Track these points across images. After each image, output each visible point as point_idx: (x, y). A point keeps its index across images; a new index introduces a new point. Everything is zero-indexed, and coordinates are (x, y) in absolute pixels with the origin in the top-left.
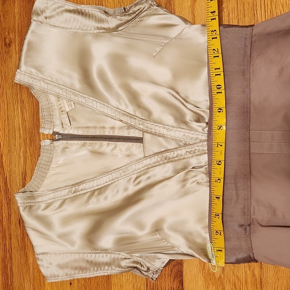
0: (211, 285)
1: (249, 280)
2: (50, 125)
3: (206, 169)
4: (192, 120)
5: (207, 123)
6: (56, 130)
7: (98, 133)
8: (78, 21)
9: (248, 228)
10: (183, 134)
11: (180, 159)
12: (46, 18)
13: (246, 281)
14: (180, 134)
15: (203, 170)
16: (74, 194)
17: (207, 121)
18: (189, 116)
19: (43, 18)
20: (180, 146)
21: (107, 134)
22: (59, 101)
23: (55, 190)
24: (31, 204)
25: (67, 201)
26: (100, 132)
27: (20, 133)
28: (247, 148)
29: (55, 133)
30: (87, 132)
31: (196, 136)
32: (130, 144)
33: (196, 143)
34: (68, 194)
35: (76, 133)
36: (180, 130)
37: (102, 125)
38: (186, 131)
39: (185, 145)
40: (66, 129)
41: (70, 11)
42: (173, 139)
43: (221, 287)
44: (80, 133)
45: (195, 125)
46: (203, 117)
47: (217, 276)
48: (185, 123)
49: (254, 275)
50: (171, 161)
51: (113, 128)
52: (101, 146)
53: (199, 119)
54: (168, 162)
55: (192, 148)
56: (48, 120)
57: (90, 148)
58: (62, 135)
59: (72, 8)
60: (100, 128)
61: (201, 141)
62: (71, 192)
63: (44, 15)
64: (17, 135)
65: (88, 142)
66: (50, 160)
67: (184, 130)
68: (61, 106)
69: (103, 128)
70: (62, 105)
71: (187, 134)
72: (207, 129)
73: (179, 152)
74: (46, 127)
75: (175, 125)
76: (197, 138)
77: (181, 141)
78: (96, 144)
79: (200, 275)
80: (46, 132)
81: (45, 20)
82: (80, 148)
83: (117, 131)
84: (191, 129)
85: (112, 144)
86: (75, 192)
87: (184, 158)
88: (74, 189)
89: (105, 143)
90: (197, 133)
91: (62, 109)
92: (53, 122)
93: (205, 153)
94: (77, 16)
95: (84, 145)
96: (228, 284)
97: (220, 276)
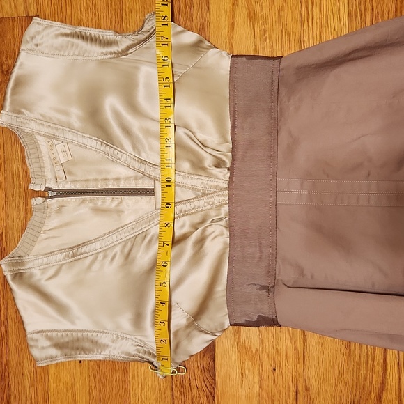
0: (247, 361)
1: (290, 354)
2: (41, 179)
3: (226, 221)
4: (211, 165)
5: (229, 169)
6: (48, 185)
7: (100, 186)
8: (77, 46)
9: (272, 290)
10: (201, 181)
11: (197, 212)
12: (37, 45)
13: (287, 355)
14: (198, 182)
15: (223, 223)
16: (72, 259)
17: (228, 166)
18: (208, 161)
19: (33, 45)
20: (198, 197)
21: (110, 186)
22: (52, 150)
23: (49, 253)
24: (21, 271)
25: (64, 267)
26: (102, 185)
27: (19, 181)
28: (274, 198)
29: (47, 189)
30: (87, 186)
31: (216, 184)
32: (138, 197)
33: (216, 192)
34: (64, 259)
35: (73, 188)
36: (197, 177)
37: (104, 176)
38: (205, 178)
39: (204, 194)
40: (60, 183)
41: (66, 35)
42: (189, 188)
43: (258, 362)
44: (78, 187)
45: (215, 171)
46: (224, 161)
47: (254, 350)
48: (204, 169)
49: (296, 348)
50: (187, 215)
51: (117, 179)
52: (104, 202)
53: (219, 164)
54: (183, 215)
55: (211, 198)
56: (39, 173)
57: (91, 205)
58: (56, 191)
59: (68, 32)
60: (102, 180)
61: (222, 189)
62: (68, 256)
63: (35, 41)
64: (16, 183)
65: (88, 198)
66: (43, 222)
67: (202, 178)
68: (54, 156)
69: (106, 180)
70: (56, 154)
71: (206, 182)
72: (229, 175)
73: (196, 203)
74: (37, 182)
75: (191, 171)
76: (217, 186)
77: (199, 190)
78: (97, 199)
79: (235, 349)
80: (37, 188)
81: (35, 47)
82: (79, 205)
83: (122, 182)
84: (211, 176)
85: (117, 198)
86: (73, 256)
87: (202, 211)
88: (71, 252)
89: (108, 198)
90: (217, 180)
91: (56, 160)
92: (44, 176)
93: (226, 204)
94: (76, 41)
95: (83, 201)
96: (267, 359)
97: (258, 350)
